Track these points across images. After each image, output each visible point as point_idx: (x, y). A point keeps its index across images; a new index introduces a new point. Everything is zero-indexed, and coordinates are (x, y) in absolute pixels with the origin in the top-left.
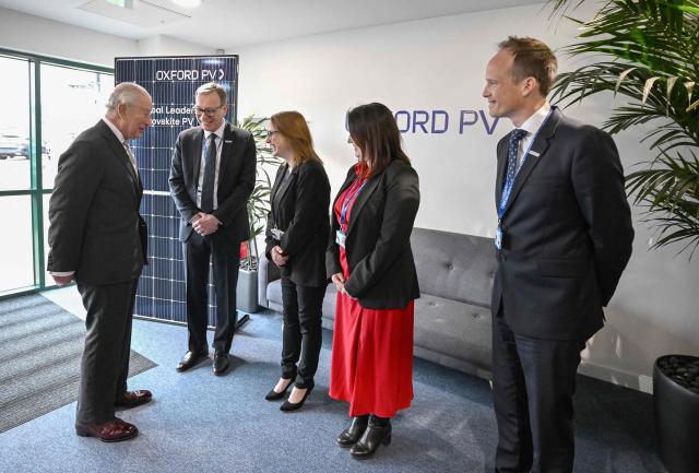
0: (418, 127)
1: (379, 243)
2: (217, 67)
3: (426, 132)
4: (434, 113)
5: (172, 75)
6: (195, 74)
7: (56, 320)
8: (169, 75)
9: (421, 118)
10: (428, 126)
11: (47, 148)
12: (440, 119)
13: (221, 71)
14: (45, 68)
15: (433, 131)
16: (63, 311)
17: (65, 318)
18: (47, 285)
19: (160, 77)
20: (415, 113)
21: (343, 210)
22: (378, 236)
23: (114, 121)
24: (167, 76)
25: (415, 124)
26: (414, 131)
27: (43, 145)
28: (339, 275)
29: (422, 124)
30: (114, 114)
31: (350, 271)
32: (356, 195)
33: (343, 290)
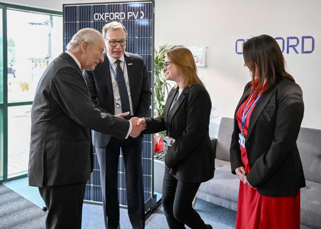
0: (291, 49)
1: (274, 143)
2: (139, 9)
3: (297, 52)
4: (303, 38)
5: (106, 17)
6: (123, 15)
7: (14, 206)
8: (104, 16)
9: (293, 42)
10: (299, 48)
11: (13, 69)
12: (308, 43)
13: (142, 12)
14: (10, 12)
15: (303, 52)
16: (21, 198)
17: (22, 204)
18: (9, 177)
19: (97, 18)
20: (288, 38)
21: (243, 118)
22: (273, 138)
23: (75, 54)
24: (102, 17)
25: (288, 47)
26: (288, 52)
27: (9, 66)
28: (242, 168)
29: (293, 47)
30: (77, 49)
31: (250, 165)
32: (253, 106)
33: (245, 181)
